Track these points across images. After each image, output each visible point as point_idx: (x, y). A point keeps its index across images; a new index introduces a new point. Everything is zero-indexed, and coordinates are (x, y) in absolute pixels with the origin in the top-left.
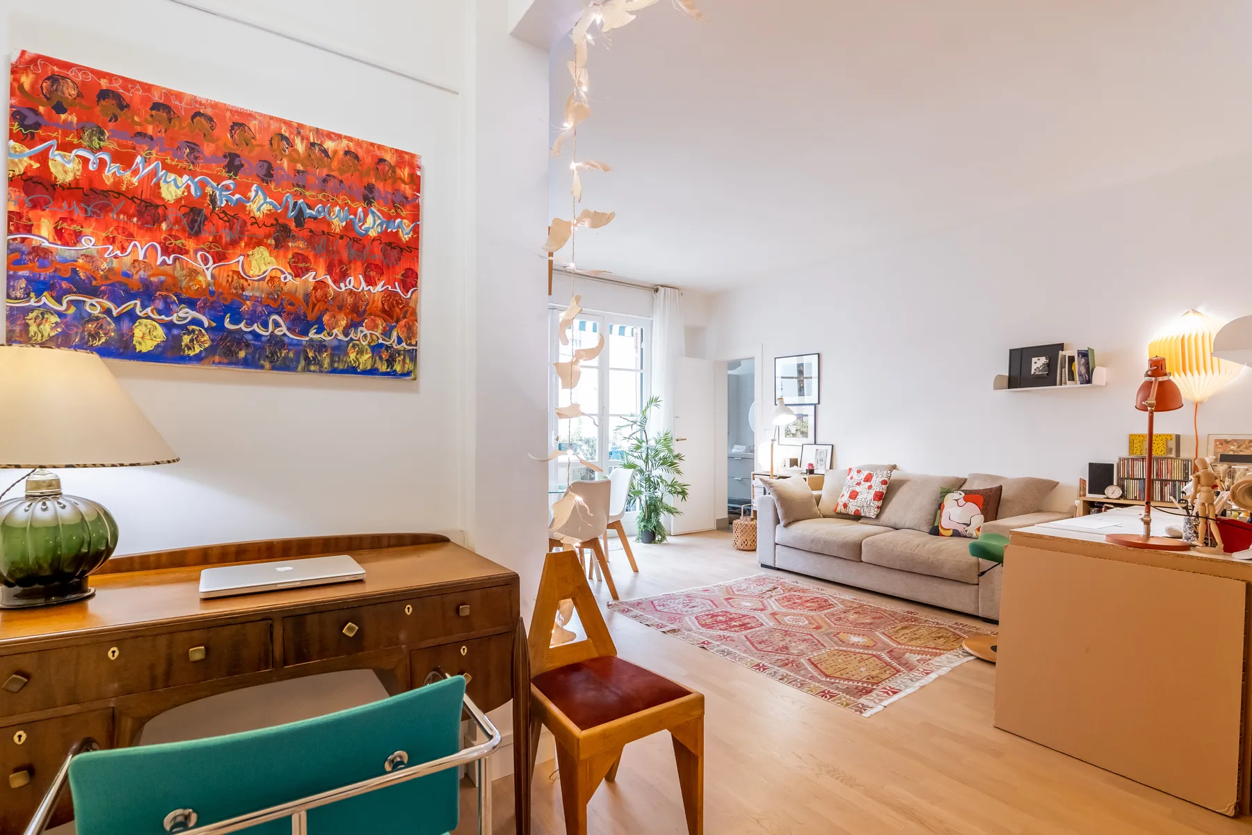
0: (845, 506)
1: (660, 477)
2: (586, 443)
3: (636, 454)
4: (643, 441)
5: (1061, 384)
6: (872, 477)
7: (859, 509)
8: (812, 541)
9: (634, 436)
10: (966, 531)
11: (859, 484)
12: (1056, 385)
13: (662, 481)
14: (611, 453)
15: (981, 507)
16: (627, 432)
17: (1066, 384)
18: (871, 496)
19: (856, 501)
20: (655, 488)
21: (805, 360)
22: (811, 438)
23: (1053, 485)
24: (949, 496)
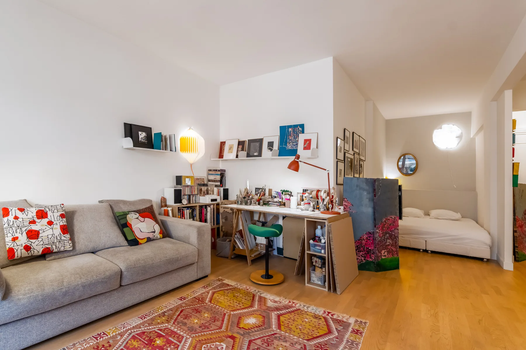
6: (46, 214)
10: (154, 236)
11: (32, 222)
15: (154, 220)
24: (129, 217)
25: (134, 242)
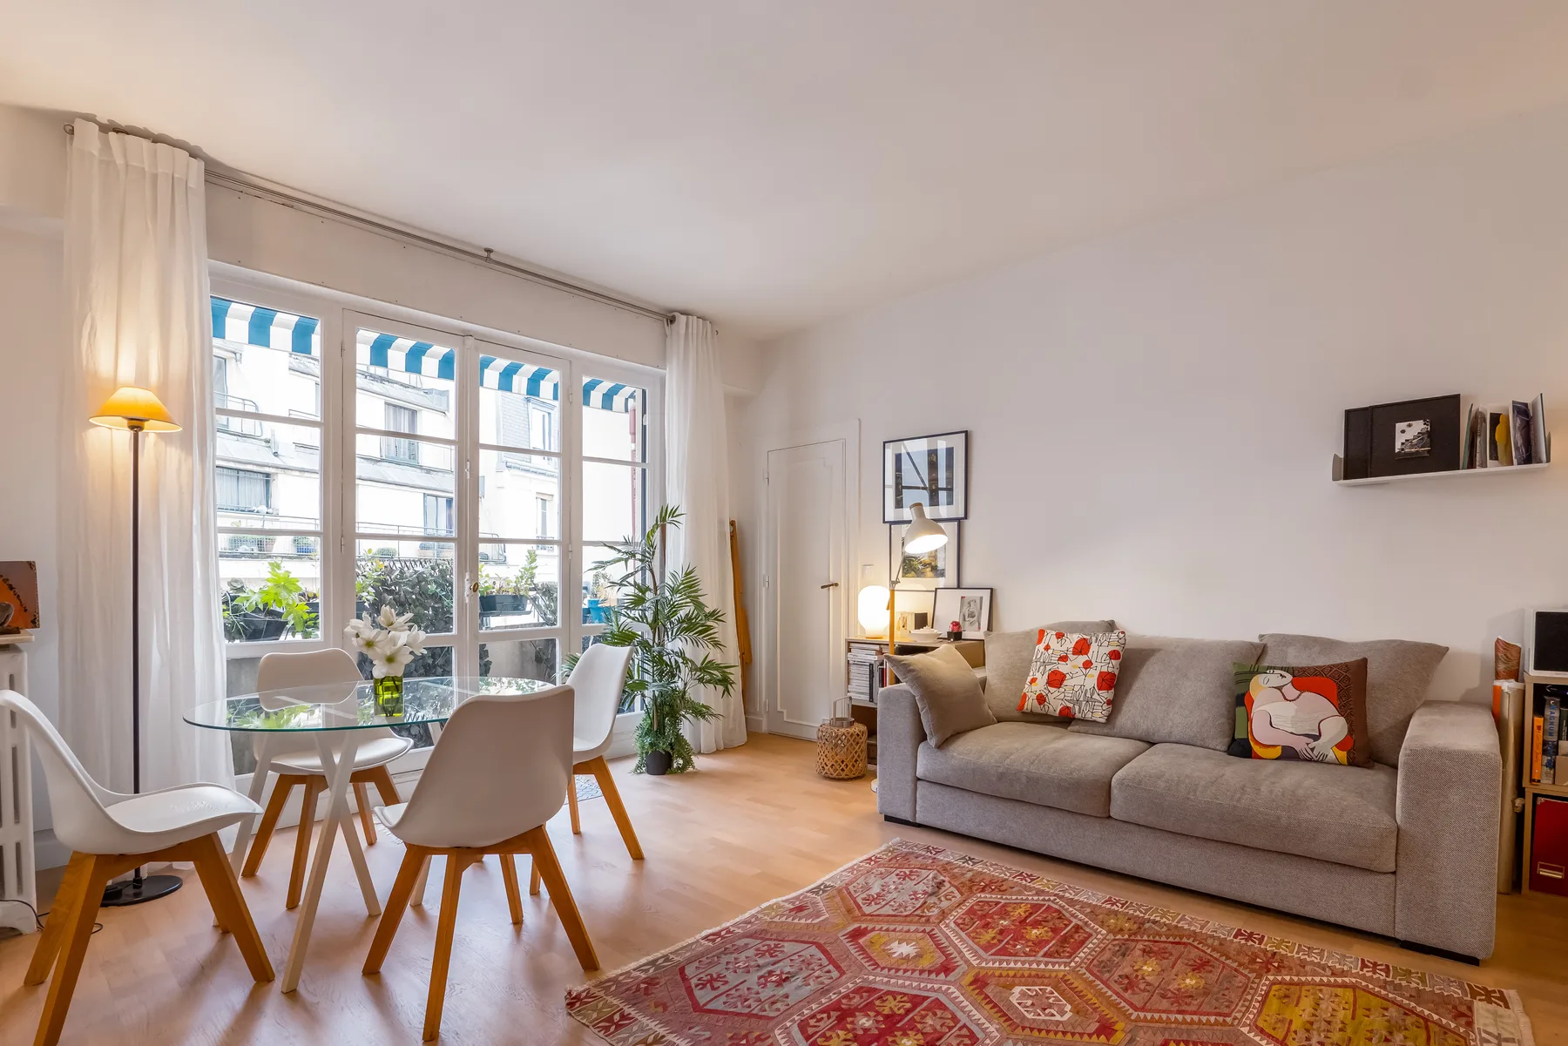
0: (1041, 699)
1: (681, 654)
2: (544, 594)
3: (636, 613)
4: (648, 589)
5: (1471, 465)
6: (1089, 646)
7: (1071, 705)
8: (1001, 776)
9: (631, 580)
10: (1312, 749)
11: (1064, 658)
12: (1459, 469)
13: (686, 660)
14: (588, 611)
15: (1336, 703)
16: (617, 572)
17: (1484, 465)
18: (1091, 681)
19: (1062, 690)
20: (674, 676)
21: (942, 445)
22: (950, 578)
23: (1438, 653)
24: (1258, 680)
25: (1241, 748)
